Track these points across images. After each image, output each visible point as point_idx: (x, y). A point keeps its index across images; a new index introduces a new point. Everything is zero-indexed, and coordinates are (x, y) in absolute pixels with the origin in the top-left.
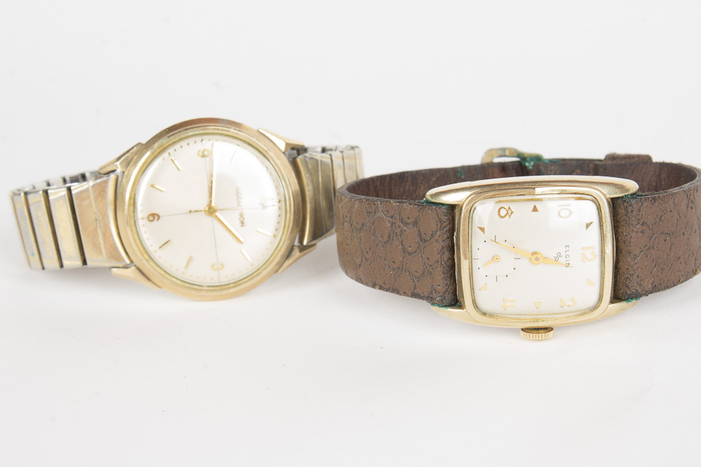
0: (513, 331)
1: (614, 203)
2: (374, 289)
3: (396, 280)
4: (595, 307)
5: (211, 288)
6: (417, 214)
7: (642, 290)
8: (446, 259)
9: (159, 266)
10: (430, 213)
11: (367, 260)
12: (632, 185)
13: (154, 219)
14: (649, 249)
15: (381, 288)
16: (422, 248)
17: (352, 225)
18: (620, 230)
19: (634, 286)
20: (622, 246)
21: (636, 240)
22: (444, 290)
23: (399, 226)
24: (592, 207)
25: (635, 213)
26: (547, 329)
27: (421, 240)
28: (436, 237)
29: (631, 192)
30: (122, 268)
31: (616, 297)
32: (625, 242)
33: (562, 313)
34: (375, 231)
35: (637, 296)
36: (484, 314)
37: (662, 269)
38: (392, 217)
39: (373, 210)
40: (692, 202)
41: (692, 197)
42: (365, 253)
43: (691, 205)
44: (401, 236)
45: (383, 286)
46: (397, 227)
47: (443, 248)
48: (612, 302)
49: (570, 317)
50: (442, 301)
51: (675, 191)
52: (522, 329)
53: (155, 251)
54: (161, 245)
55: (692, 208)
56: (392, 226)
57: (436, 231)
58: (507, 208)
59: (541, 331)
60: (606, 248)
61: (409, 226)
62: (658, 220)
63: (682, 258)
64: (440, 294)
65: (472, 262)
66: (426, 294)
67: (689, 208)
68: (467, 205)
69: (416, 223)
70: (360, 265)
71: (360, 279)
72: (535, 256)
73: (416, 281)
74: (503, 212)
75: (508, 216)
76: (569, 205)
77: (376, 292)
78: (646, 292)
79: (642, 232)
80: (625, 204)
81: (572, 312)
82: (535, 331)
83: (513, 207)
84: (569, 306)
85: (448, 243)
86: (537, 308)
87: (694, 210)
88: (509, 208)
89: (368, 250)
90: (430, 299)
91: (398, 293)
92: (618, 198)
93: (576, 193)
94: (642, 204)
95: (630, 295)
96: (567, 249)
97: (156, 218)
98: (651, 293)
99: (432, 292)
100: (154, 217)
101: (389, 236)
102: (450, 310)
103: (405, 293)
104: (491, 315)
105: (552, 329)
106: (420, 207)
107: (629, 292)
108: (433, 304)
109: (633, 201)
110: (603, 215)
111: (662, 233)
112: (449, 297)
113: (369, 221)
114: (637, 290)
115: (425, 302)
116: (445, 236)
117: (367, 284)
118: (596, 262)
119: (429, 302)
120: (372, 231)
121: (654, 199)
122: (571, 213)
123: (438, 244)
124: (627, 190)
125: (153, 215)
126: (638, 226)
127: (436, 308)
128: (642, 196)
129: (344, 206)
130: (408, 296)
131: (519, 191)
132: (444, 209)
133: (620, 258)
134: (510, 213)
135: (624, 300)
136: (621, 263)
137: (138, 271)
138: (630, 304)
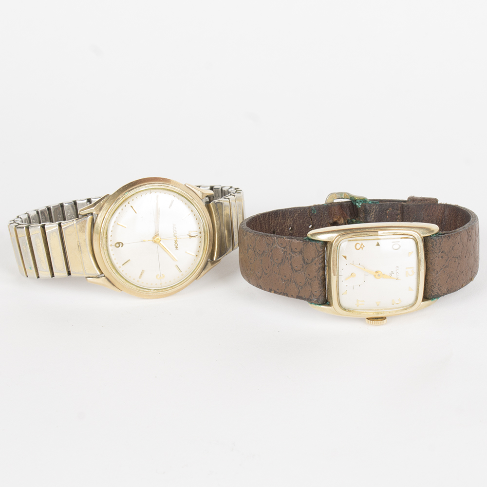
0: (362, 319)
1: (425, 239)
2: (270, 293)
3: (286, 288)
4: (413, 305)
5: (156, 291)
6: (302, 246)
7: (441, 293)
8: (321, 275)
9: (122, 277)
10: (311, 246)
11: (266, 274)
12: (435, 228)
13: (120, 246)
14: (446, 267)
15: (275, 292)
16: (305, 268)
17: (255, 251)
18: (428, 256)
19: (436, 290)
20: (429, 266)
21: (438, 262)
22: (320, 294)
23: (289, 254)
24: (413, 242)
25: (438, 245)
26: (383, 318)
27: (305, 263)
28: (315, 261)
29: (435, 232)
30: (95, 277)
31: (426, 298)
32: (431, 263)
33: (393, 309)
34: (272, 256)
35: (438, 296)
36: (345, 309)
37: (453, 279)
38: (284, 248)
39: (271, 243)
40: (470, 236)
41: (470, 233)
42: (264, 269)
43: (470, 238)
44: (290, 260)
45: (277, 291)
46: (288, 254)
47: (319, 268)
48: (423, 301)
49: (398, 311)
50: (318, 301)
51: (461, 231)
52: (367, 319)
53: (120, 267)
54: (124, 263)
55: (470, 240)
56: (284, 253)
57: (315, 258)
58: (361, 244)
59: (379, 320)
60: (421, 268)
61: (296, 254)
62: (451, 249)
63: (464, 271)
64: (317, 297)
65: (338, 277)
66: (307, 297)
67: (469, 240)
68: (336, 242)
69: (301, 252)
70: (260, 277)
71: (260, 286)
72: (377, 274)
73: (300, 288)
74: (358, 246)
75: (361, 249)
76: (399, 242)
77: (272, 294)
78: (444, 294)
79: (442, 257)
80: (432, 240)
81: (400, 308)
82: (376, 320)
83: (364, 243)
84: (398, 304)
85: (322, 265)
86: (378, 305)
87: (471, 241)
88: (362, 244)
89: (267, 268)
90: (310, 300)
91: (287, 296)
92: (428, 236)
93: (403, 235)
94: (442, 240)
95: (434, 296)
96: (397, 269)
97: (121, 245)
98: (446, 294)
99: (311, 295)
100: (119, 244)
101: (282, 260)
102: (322, 307)
103: (292, 296)
104: (349, 311)
105: (385, 318)
106: (305, 242)
107: (433, 295)
108: (311, 303)
109: (437, 238)
110: (419, 247)
111: (453, 257)
112: (321, 299)
113: (268, 249)
114: (438, 293)
115: (306, 301)
116: (321, 261)
117: (265, 289)
118: (415, 276)
119: (309, 302)
120: (270, 256)
121: (449, 236)
122: (400, 246)
123: (316, 266)
124: (433, 231)
125: (119, 243)
126: (439, 254)
127: (313, 306)
128: (441, 234)
129: (249, 239)
130: (294, 297)
131: (369, 233)
132: (320, 244)
133: (428, 273)
134: (362, 247)
135: (430, 299)
136: (428, 276)
137: (106, 280)
138: (433, 301)
